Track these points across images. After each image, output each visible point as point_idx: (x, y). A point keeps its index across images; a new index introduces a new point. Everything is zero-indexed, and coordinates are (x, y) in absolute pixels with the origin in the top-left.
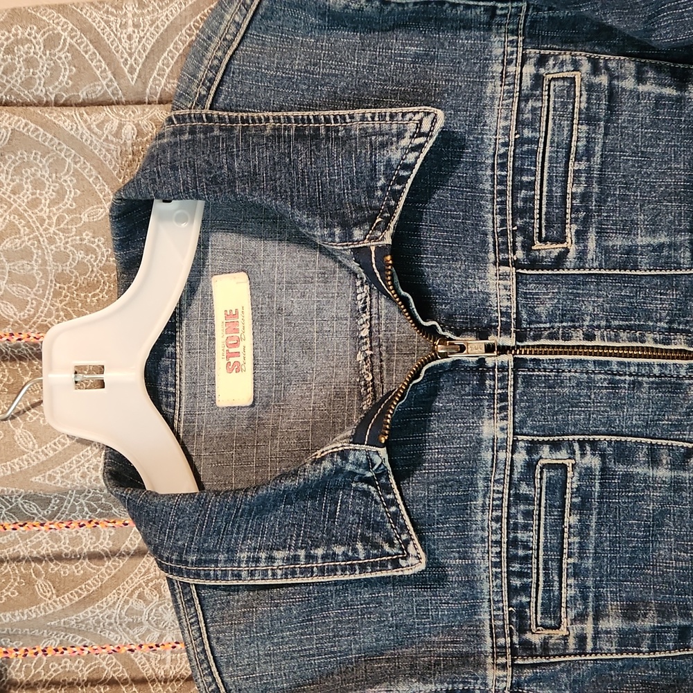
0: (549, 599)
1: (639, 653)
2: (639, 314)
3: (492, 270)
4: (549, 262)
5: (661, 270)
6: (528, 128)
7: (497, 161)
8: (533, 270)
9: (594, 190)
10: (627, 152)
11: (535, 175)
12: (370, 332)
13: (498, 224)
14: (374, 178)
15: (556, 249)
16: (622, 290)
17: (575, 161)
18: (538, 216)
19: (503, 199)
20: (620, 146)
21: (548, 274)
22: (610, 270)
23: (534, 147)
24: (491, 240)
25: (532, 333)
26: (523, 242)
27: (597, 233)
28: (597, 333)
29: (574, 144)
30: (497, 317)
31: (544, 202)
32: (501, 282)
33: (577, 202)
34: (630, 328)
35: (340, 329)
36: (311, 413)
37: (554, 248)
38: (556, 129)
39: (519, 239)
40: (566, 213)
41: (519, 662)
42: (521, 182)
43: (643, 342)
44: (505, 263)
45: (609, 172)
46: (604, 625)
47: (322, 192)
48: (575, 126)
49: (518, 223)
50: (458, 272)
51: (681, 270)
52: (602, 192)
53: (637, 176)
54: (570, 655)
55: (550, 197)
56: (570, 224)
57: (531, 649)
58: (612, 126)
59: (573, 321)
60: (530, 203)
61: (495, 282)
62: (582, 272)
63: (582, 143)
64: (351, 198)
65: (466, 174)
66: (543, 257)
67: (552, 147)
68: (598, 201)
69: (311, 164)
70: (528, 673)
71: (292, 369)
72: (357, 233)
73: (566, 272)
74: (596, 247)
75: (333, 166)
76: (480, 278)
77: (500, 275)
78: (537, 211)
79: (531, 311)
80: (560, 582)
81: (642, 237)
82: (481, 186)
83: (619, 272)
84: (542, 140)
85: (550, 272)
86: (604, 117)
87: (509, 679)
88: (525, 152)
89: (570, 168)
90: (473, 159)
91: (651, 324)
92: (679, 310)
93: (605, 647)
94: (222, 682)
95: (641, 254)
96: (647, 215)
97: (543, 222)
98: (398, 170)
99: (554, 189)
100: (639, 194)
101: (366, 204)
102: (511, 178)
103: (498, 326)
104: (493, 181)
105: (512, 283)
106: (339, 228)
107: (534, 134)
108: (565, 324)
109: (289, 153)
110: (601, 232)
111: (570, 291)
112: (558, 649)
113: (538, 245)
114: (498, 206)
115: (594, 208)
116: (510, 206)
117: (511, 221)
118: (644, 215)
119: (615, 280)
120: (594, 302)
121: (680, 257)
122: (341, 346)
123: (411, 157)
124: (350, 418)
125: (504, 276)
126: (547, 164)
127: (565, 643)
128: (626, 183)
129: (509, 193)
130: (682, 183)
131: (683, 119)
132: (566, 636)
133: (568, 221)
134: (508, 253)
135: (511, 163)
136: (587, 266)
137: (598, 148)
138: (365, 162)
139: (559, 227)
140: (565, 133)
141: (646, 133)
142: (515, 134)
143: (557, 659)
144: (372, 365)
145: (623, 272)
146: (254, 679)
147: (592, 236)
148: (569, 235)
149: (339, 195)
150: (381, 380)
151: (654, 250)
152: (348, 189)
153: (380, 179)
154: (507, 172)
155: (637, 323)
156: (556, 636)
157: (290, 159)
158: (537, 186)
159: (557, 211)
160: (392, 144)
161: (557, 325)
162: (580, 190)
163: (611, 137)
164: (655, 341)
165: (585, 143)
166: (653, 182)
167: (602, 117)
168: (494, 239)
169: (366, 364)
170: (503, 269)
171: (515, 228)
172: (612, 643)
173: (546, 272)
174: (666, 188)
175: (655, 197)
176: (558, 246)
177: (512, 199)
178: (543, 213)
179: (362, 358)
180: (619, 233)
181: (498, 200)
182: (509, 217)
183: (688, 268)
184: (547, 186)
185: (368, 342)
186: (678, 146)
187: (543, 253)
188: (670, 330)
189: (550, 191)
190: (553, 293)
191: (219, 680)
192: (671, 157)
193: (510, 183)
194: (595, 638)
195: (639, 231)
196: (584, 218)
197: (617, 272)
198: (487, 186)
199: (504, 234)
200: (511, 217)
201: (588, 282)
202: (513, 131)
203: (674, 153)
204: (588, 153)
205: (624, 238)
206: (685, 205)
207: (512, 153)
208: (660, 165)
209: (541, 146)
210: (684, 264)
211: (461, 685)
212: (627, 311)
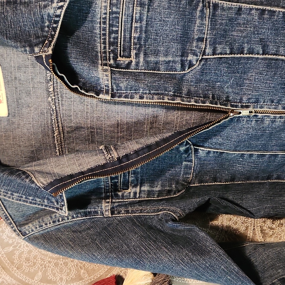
0: (125, 180)
1: (154, 197)
2: (162, 88)
3: (100, 67)
4: (124, 66)
5: (169, 71)
6: (115, 7)
7: (102, 20)
8: (117, 69)
9: (143, 36)
10: (157, 20)
11: (118, 28)
12: (54, 89)
13: (103, 48)
14: (43, 22)
15: (127, 60)
16: (154, 78)
17: (135, 22)
18: (120, 46)
19: (105, 37)
20: (154, 17)
21: (124, 71)
22: (149, 70)
23: (118, 15)
24: (100, 55)
25: (118, 95)
26: (113, 57)
27: (144, 54)
28: (145, 96)
29: (134, 15)
30: (104, 87)
31: (122, 40)
32: (104, 73)
33: (136, 41)
34: (158, 94)
35: (41, 87)
36: (32, 120)
37: (126, 60)
38: (127, 9)
39: (112, 55)
40: (131, 45)
41: (114, 201)
42: (112, 30)
43: (163, 100)
44: (106, 65)
45: (149, 28)
46: (143, 188)
47: (20, 30)
48: (135, 7)
49: (111, 48)
50: (86, 67)
51: (177, 72)
52: (146, 36)
53: (161, 30)
54: (131, 199)
55: (125, 38)
56: (133, 50)
57: (118, 197)
58: (151, 8)
59: (135, 90)
60: (117, 39)
61: (102, 73)
62: (137, 71)
63: (138, 15)
64: (34, 32)
65: (89, 25)
66: (121, 63)
67: (125, 16)
68: (145, 41)
69: (14, 17)
70: (116, 204)
71: (23, 101)
72: (36, 50)
73: (131, 71)
74: (144, 60)
75: (24, 18)
76: (95, 71)
77: (104, 70)
78: (119, 43)
79: (118, 86)
80: (129, 176)
81: (162, 57)
82: (95, 31)
83: (152, 72)
84: (121, 13)
85: (124, 70)
86: (148, 3)
87: (110, 206)
88: (113, 17)
89: (133, 25)
90: (91, 19)
91: (167, 93)
92: (177, 88)
93: (143, 196)
94: (8, 213)
95: (161, 65)
96: (164, 48)
97: (122, 48)
98: (54, 18)
99: (126, 34)
100: (162, 38)
101: (41, 35)
102: (108, 28)
103: (104, 90)
104: (100, 29)
105: (109, 74)
106: (28, 48)
107: (117, 10)
108: (132, 92)
109: (4, 12)
110: (145, 54)
111: (134, 78)
112: (127, 197)
113: (119, 58)
114: (103, 40)
115: (143, 43)
116: (108, 41)
117: (108, 47)
118: (163, 48)
119: (151, 74)
120: (144, 83)
121: (177, 66)
122: (42, 94)
123: (58, 12)
124: (48, 122)
125: (106, 71)
126: (123, 24)
127: (130, 195)
128: (156, 33)
129: (107, 35)
130: (179, 35)
131: (181, 6)
132: (130, 192)
133: (132, 49)
134: (107, 61)
135: (108, 22)
136: (140, 68)
137: (145, 18)
138: (38, 15)
139: (128, 51)
140: (131, 10)
141: (165, 12)
142: (109, 10)
143: (127, 200)
144: (55, 102)
145: (154, 72)
146: (20, 212)
147: (142, 56)
148: (133, 55)
149: (28, 31)
150: (59, 108)
151: (167, 63)
152: (32, 28)
153: (46, 22)
154: (106, 25)
155: (161, 92)
156: (127, 192)
157: (4, 15)
158: (119, 33)
159: (128, 44)
160: (49, 6)
161: (128, 92)
162: (137, 35)
163: (150, 13)
164: (169, 99)
165: (139, 15)
166: (168, 33)
167: (146, 3)
168: (101, 54)
169: (53, 102)
170: (105, 67)
171: (110, 50)
172: (145, 194)
173: (123, 70)
174: (173, 37)
175: (168, 40)
176: (128, 59)
177: (109, 37)
178: (122, 45)
179: (51, 100)
180: (153, 55)
181: (102, 37)
182: (107, 46)
183: (179, 71)
184: (124, 33)
185: (53, 93)
186: (179, 18)
187: (122, 62)
188: (174, 95)
189: (125, 35)
190: (127, 78)
191: (6, 212)
192: (176, 23)
193: (108, 30)
194: (140, 193)
195: (161, 54)
196: (139, 48)
197: (152, 71)
198: (98, 31)
199: (105, 52)
200: (108, 45)
201: (140, 75)
202: (108, 8)
203: (177, 21)
204: (141, 20)
205: (155, 57)
206: (180, 45)
207: (108, 18)
208: (171, 26)
209: (121, 15)
210: (178, 69)
211: (93, 209)
212: (157, 87)
